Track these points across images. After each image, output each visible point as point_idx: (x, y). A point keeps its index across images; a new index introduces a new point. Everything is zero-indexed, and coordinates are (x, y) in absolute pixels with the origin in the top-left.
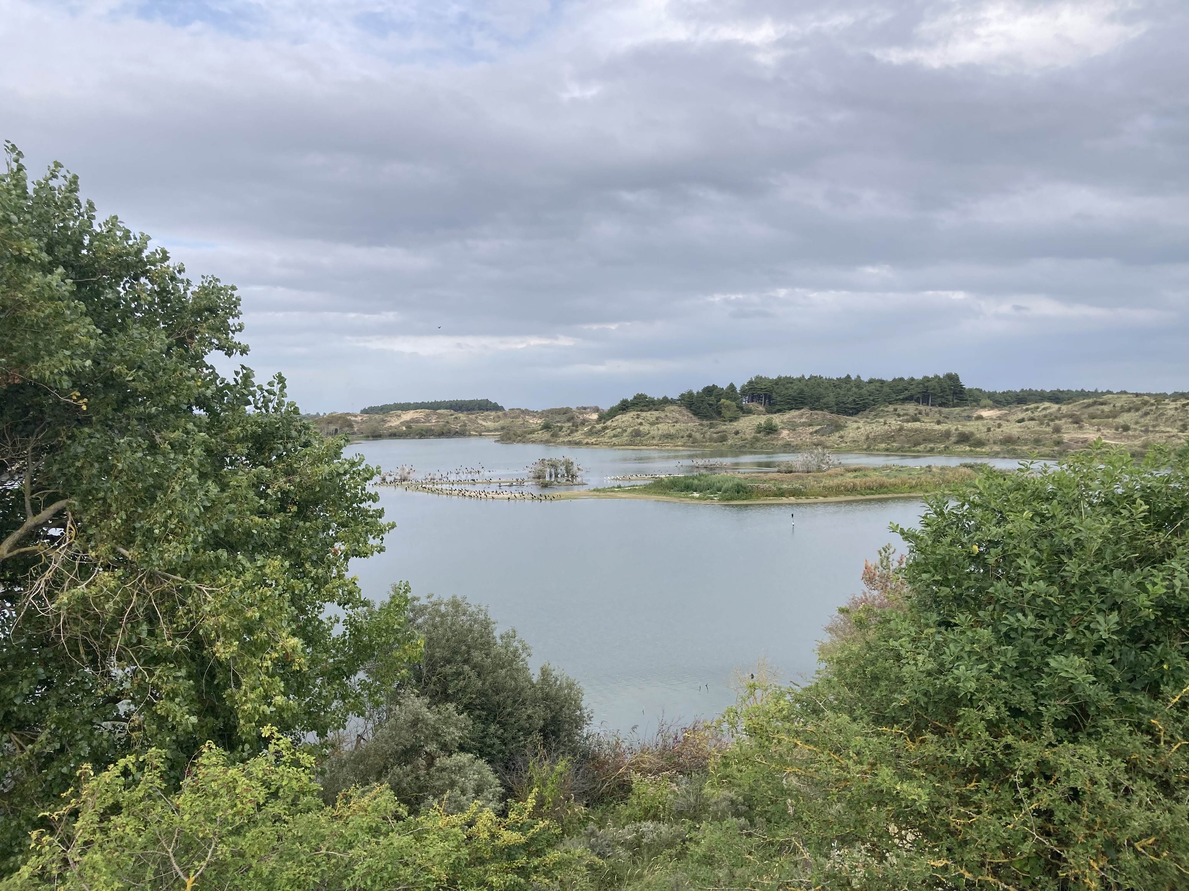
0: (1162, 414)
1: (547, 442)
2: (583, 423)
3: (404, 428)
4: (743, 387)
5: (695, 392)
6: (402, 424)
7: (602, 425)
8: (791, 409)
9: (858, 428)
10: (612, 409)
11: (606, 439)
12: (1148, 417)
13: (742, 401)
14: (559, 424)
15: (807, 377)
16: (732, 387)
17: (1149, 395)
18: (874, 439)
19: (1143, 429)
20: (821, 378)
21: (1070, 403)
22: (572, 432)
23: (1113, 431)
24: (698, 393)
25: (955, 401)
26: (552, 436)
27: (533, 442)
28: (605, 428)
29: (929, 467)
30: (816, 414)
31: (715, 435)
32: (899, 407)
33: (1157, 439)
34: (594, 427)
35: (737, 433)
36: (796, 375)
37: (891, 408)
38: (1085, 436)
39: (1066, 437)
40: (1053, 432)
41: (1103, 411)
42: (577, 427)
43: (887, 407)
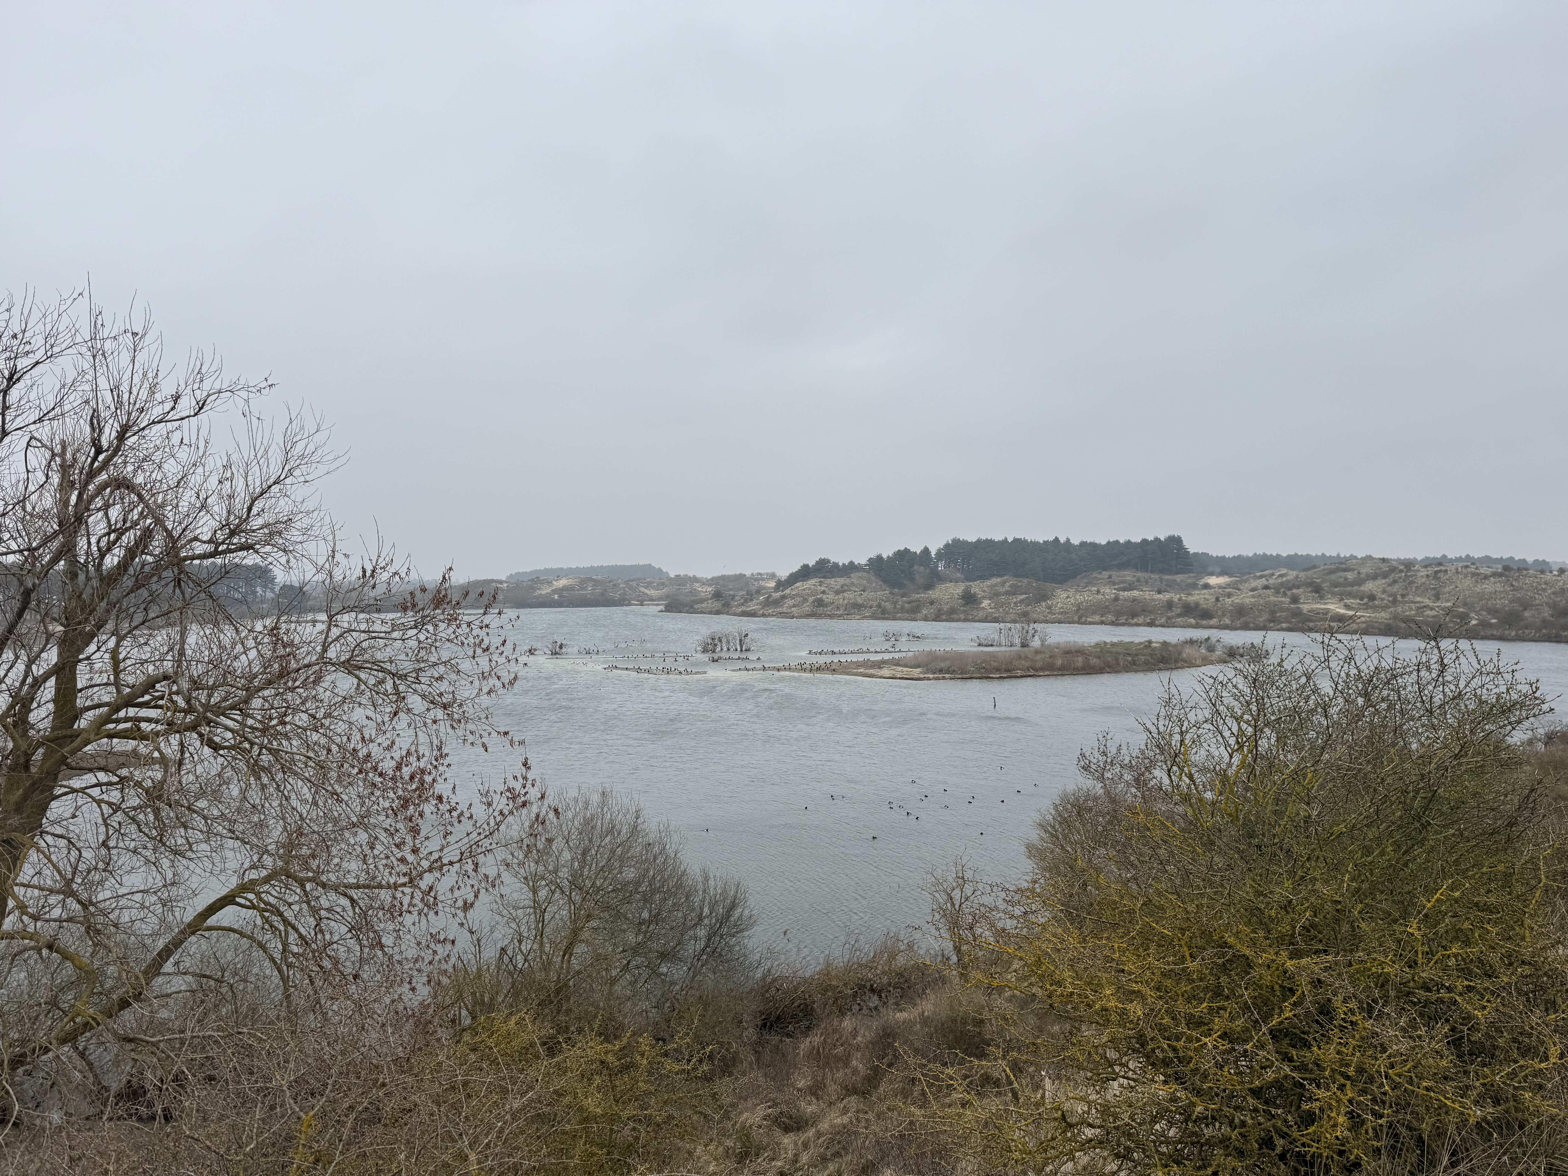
0: (1412, 582)
1: (718, 613)
2: (758, 592)
3: (556, 597)
4: (939, 550)
5: (885, 556)
6: (555, 591)
7: (780, 593)
8: (992, 576)
9: (1068, 597)
10: (792, 575)
11: (785, 610)
12: (1397, 586)
13: (938, 566)
14: (731, 593)
15: (1010, 540)
16: (926, 551)
17: (1399, 561)
18: (1087, 609)
19: (1390, 599)
20: (1026, 541)
21: (1308, 569)
22: (746, 601)
23: (1358, 601)
24: (888, 557)
25: (1179, 567)
26: (724, 605)
27: (702, 613)
28: (783, 597)
29: (1150, 642)
30: (1020, 582)
31: (906, 605)
32: (1114, 574)
33: (1409, 611)
34: (770, 596)
35: (932, 603)
36: (998, 537)
37: (1105, 574)
38: (1326, 607)
39: (1305, 608)
40: (1291, 603)
41: (1346, 579)
42: (751, 595)
43: (1100, 573)
